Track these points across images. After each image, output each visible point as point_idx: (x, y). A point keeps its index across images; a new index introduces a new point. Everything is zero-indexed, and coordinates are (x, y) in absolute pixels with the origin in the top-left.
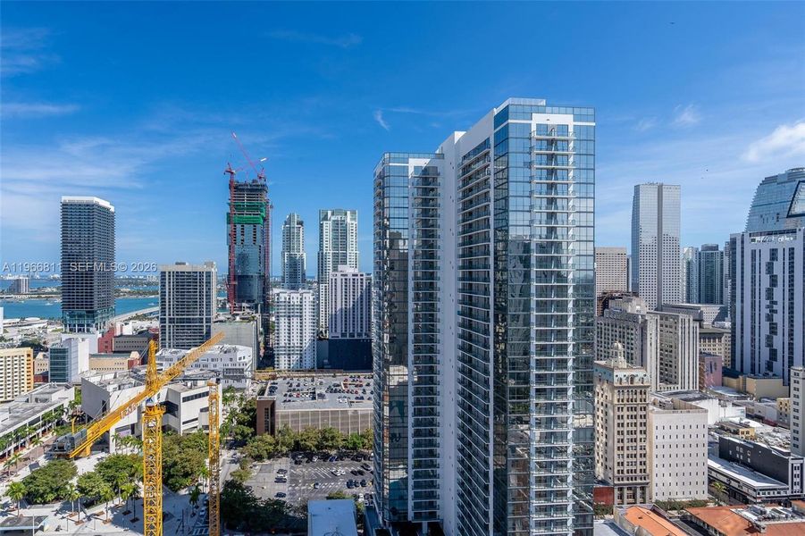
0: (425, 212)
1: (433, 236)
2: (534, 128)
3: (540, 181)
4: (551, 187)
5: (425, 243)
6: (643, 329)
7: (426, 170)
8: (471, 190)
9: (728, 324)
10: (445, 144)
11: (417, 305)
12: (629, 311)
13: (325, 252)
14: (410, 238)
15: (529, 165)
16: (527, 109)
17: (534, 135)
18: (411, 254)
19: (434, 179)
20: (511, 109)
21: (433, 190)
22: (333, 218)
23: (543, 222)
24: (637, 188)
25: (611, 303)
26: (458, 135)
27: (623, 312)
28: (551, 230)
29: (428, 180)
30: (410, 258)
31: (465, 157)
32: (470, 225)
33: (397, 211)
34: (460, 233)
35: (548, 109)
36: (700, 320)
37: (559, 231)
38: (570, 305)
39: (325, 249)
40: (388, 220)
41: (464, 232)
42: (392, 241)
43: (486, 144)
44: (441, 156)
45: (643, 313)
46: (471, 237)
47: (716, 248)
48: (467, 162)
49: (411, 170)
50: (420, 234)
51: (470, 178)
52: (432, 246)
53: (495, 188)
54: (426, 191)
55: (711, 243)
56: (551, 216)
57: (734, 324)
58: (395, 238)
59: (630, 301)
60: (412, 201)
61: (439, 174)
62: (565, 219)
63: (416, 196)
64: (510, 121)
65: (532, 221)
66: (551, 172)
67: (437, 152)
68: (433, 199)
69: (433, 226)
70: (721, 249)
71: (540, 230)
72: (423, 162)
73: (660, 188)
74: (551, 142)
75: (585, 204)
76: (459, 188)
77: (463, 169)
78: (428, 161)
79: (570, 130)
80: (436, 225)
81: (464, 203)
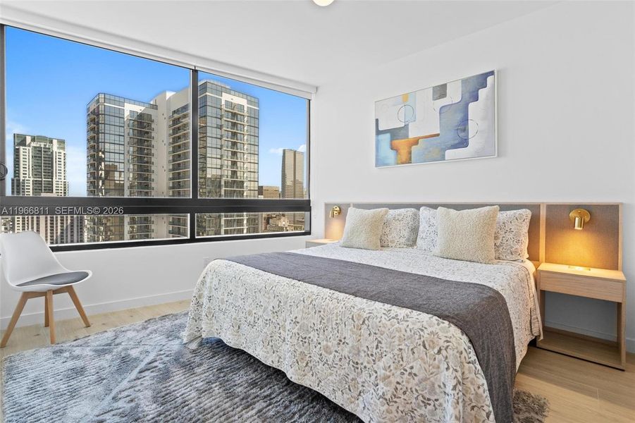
0: (140, 150)
1: (148, 171)
2: (223, 103)
3: (227, 140)
4: (234, 144)
5: (140, 176)
7: (141, 116)
8: (179, 138)
10: (158, 98)
11: (133, 228)
12: (280, 225)
13: (22, 178)
14: (126, 171)
15: (220, 127)
16: (219, 88)
17: (224, 107)
18: (127, 185)
19: (149, 125)
20: (209, 85)
21: (147, 133)
22: (33, 144)
23: (229, 167)
24: (284, 151)
25: (271, 221)
26: (169, 94)
27: (277, 225)
28: (234, 173)
29: (142, 126)
30: (126, 188)
31: (174, 112)
32: (179, 164)
33: (112, 146)
34: (170, 170)
35: (232, 92)
37: (239, 174)
38: (245, 222)
39: (22, 176)
40: (103, 153)
41: (173, 169)
42: (107, 173)
43: (185, 108)
44: (155, 107)
45: (286, 226)
46: (179, 174)
48: (176, 116)
49: (127, 114)
50: (136, 167)
51: (179, 129)
52: (146, 179)
54: (141, 133)
56: (234, 163)
58: (110, 170)
59: (280, 219)
60: (127, 139)
61: (153, 121)
62: (242, 166)
63: (131, 135)
64: (207, 94)
65: (222, 166)
66: (234, 134)
67: (152, 103)
68: (148, 141)
69: (147, 162)
71: (227, 172)
72: (139, 109)
73: (295, 152)
74: (234, 115)
75: (253, 158)
76: (170, 135)
77: (174, 121)
78: (143, 108)
79: (246, 109)
80: (151, 162)
81: (174, 147)
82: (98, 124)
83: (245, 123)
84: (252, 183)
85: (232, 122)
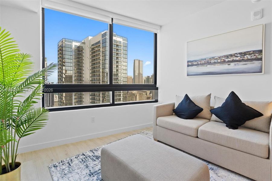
0: (78, 61)
1: (81, 70)
4: (117, 58)
5: (78, 72)
6: (136, 97)
7: (79, 47)
8: (94, 56)
9: (151, 95)
10: (85, 40)
12: (133, 93)
14: (73, 70)
18: (73, 76)
19: (82, 51)
20: (107, 33)
21: (81, 54)
23: (115, 68)
24: (134, 61)
26: (90, 38)
27: (132, 93)
28: (117, 70)
29: (79, 51)
31: (92, 45)
32: (94, 67)
33: (68, 60)
34: (90, 70)
35: (116, 36)
36: (147, 94)
37: (119, 71)
40: (65, 63)
41: (92, 69)
43: (99, 42)
44: (84, 43)
45: (136, 93)
46: (94, 71)
47: (149, 77)
48: (93, 47)
49: (73, 46)
51: (94, 52)
52: (81, 73)
53: (102, 56)
54: (79, 54)
55: (149, 76)
56: (117, 66)
57: (152, 95)
58: (67, 70)
60: (74, 57)
61: (83, 49)
62: (120, 67)
63: (75, 55)
64: (106, 37)
66: (117, 54)
67: (83, 41)
68: (81, 57)
69: (81, 66)
70: (150, 77)
71: (114, 70)
72: (78, 44)
73: (139, 61)
74: (117, 45)
75: (125, 64)
76: (90, 55)
77: (92, 49)
78: (80, 44)
79: (122, 43)
80: (82, 66)
81: (92, 60)
82: (62, 51)
83: (122, 49)
84: (125, 74)
85: (116, 49)
